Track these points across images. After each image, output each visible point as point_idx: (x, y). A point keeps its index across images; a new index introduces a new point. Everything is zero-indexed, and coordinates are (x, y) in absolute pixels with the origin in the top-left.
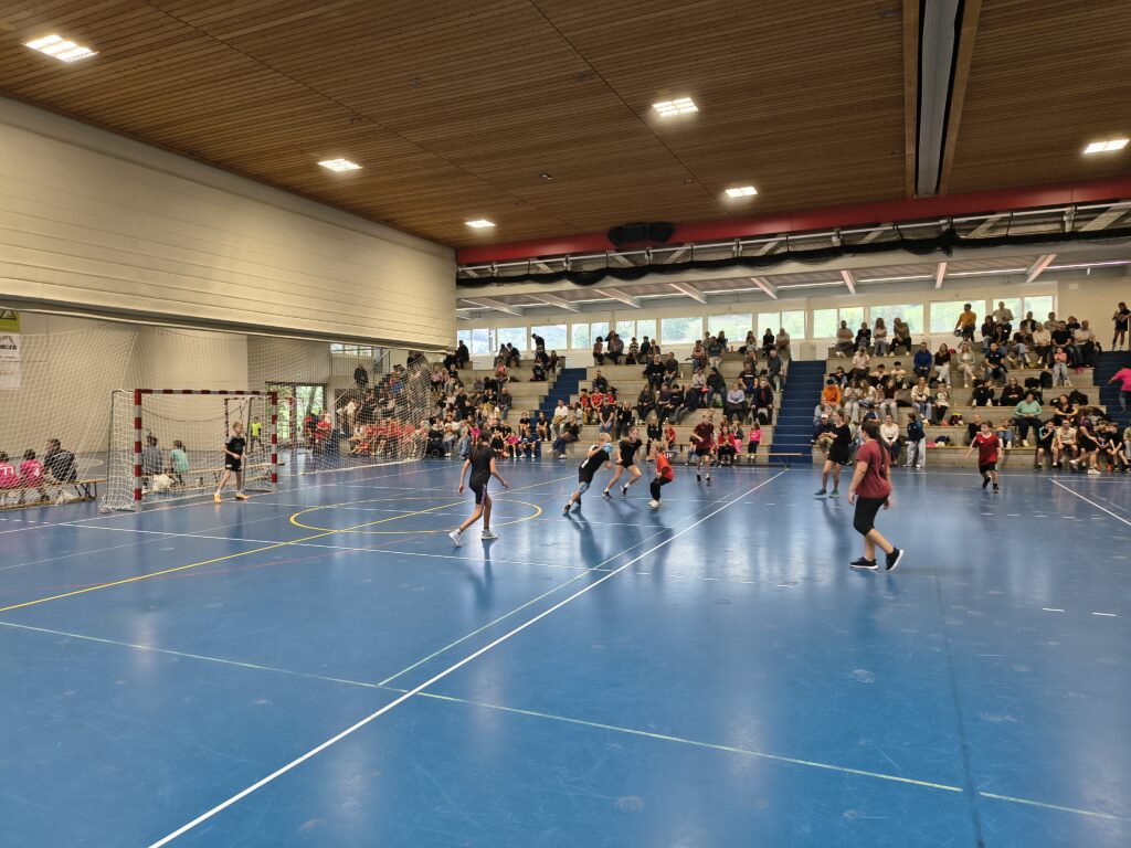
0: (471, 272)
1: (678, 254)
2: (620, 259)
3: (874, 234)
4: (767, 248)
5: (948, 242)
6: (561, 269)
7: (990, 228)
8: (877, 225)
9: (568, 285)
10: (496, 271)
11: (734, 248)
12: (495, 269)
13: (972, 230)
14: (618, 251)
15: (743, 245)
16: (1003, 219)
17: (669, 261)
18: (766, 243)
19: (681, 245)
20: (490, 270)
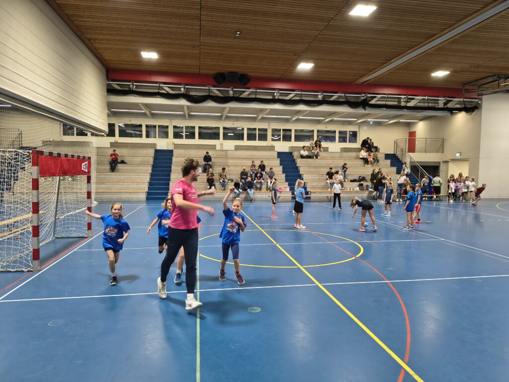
0: (115, 85)
1: (247, 93)
2: (215, 91)
3: (335, 97)
4: (291, 96)
5: (365, 104)
6: (180, 92)
7: (377, 101)
8: (336, 93)
9: (183, 102)
10: (134, 87)
11: (275, 94)
12: (133, 86)
13: (371, 100)
14: (214, 87)
15: (280, 93)
16: (382, 97)
17: (243, 96)
18: (290, 94)
19: (249, 88)
20: (131, 86)
